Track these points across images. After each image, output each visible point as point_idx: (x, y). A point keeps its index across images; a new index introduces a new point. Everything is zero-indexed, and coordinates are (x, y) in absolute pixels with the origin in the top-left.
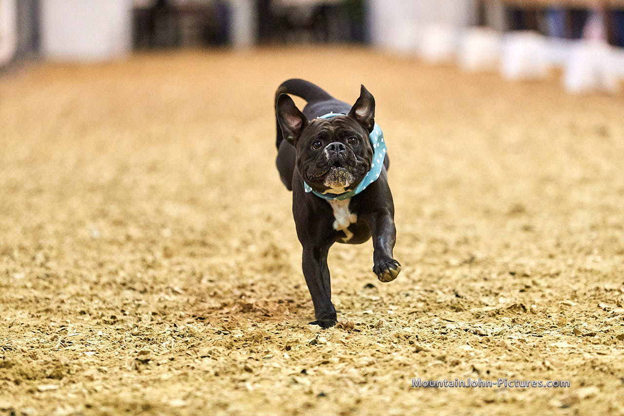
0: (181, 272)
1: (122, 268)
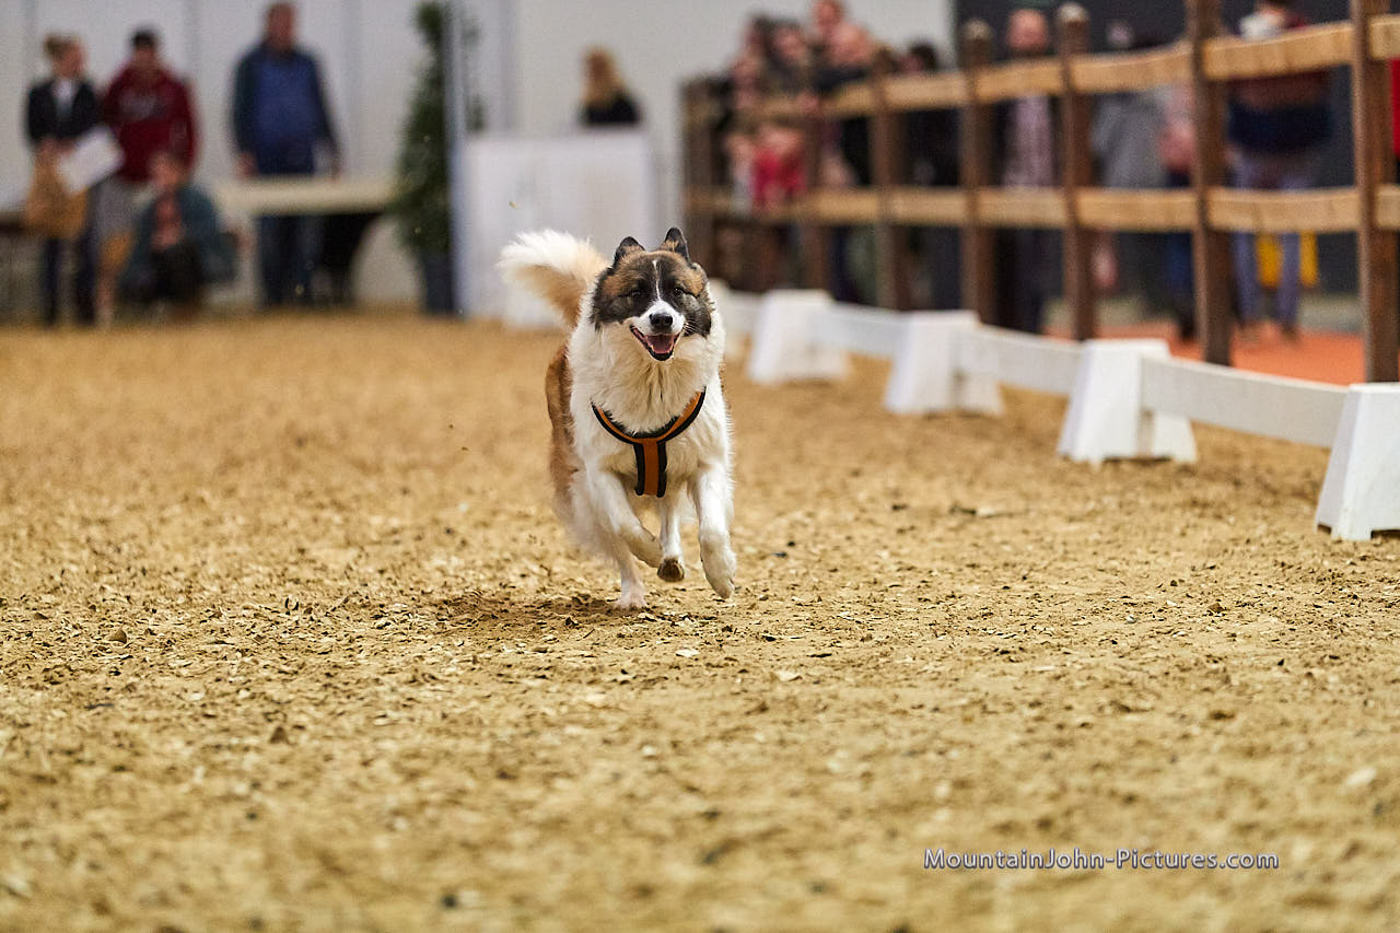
0: (26, 845)
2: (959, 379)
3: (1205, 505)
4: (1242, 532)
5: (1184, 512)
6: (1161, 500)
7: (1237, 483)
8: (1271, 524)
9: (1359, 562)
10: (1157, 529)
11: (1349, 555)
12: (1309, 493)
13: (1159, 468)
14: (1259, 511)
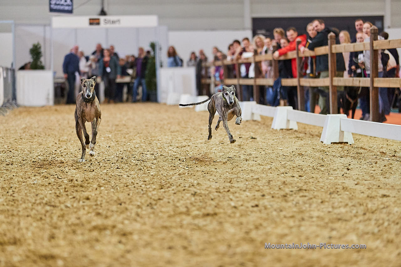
1: (46, 197)
2: (253, 114)
3: (299, 138)
4: (306, 143)
5: (295, 139)
6: (291, 136)
7: (305, 134)
8: (312, 141)
9: (328, 148)
10: (290, 142)
11: (326, 147)
12: (319, 136)
13: (291, 131)
14: (310, 139)
